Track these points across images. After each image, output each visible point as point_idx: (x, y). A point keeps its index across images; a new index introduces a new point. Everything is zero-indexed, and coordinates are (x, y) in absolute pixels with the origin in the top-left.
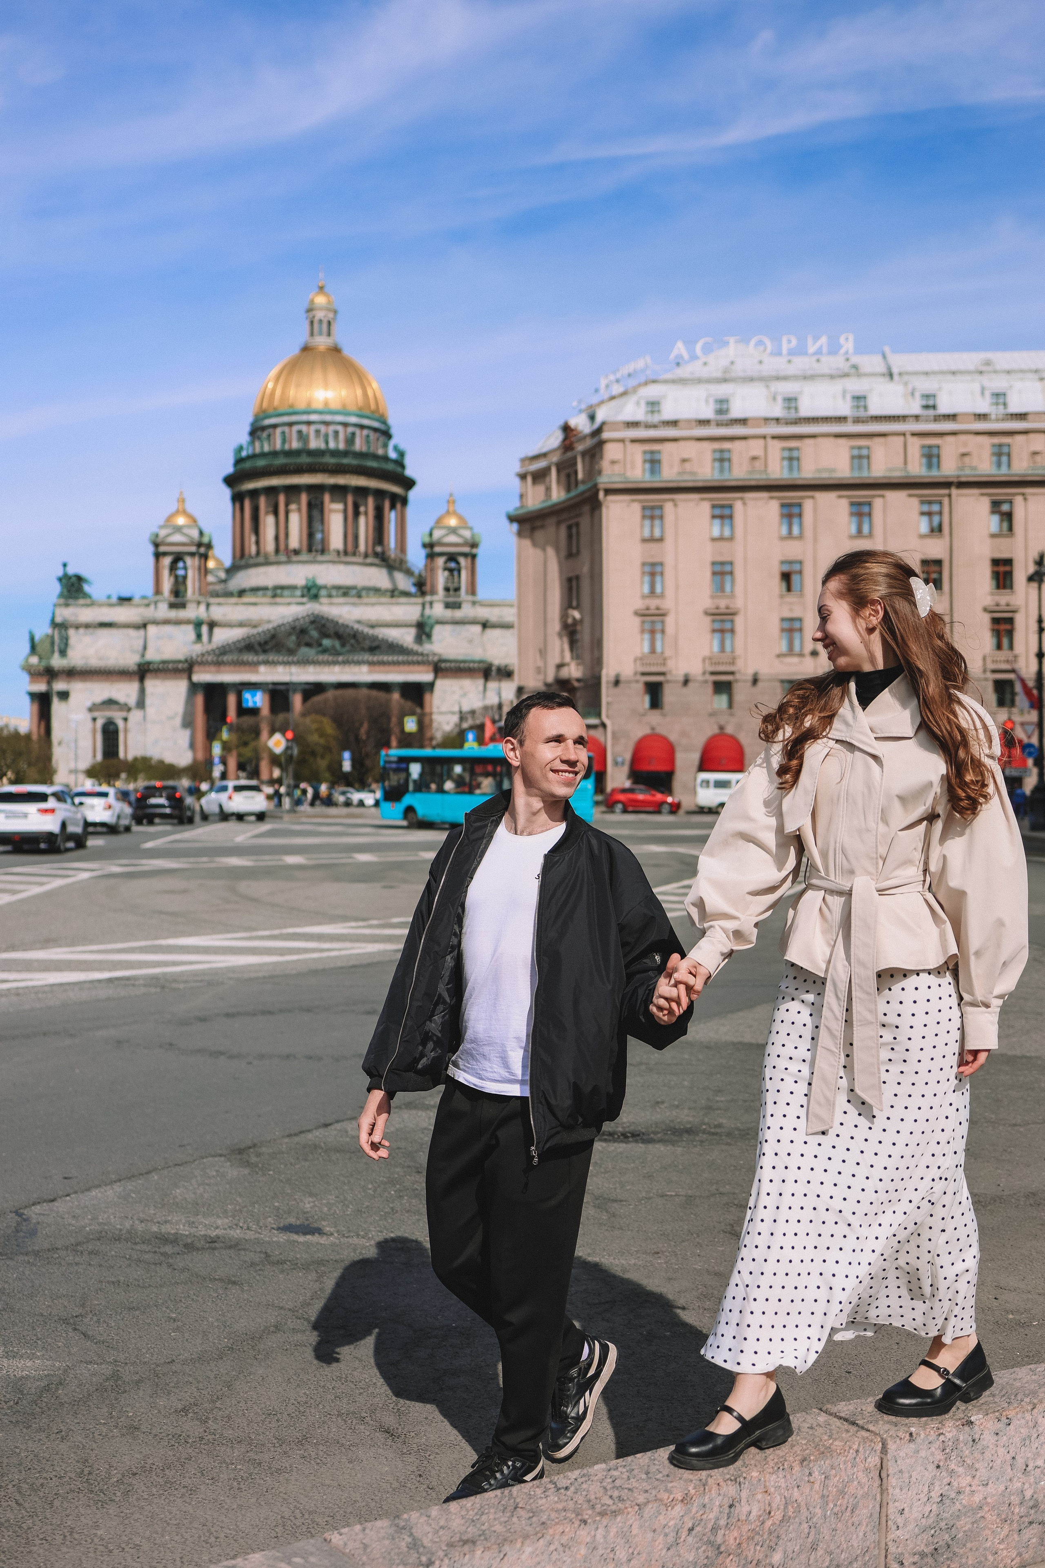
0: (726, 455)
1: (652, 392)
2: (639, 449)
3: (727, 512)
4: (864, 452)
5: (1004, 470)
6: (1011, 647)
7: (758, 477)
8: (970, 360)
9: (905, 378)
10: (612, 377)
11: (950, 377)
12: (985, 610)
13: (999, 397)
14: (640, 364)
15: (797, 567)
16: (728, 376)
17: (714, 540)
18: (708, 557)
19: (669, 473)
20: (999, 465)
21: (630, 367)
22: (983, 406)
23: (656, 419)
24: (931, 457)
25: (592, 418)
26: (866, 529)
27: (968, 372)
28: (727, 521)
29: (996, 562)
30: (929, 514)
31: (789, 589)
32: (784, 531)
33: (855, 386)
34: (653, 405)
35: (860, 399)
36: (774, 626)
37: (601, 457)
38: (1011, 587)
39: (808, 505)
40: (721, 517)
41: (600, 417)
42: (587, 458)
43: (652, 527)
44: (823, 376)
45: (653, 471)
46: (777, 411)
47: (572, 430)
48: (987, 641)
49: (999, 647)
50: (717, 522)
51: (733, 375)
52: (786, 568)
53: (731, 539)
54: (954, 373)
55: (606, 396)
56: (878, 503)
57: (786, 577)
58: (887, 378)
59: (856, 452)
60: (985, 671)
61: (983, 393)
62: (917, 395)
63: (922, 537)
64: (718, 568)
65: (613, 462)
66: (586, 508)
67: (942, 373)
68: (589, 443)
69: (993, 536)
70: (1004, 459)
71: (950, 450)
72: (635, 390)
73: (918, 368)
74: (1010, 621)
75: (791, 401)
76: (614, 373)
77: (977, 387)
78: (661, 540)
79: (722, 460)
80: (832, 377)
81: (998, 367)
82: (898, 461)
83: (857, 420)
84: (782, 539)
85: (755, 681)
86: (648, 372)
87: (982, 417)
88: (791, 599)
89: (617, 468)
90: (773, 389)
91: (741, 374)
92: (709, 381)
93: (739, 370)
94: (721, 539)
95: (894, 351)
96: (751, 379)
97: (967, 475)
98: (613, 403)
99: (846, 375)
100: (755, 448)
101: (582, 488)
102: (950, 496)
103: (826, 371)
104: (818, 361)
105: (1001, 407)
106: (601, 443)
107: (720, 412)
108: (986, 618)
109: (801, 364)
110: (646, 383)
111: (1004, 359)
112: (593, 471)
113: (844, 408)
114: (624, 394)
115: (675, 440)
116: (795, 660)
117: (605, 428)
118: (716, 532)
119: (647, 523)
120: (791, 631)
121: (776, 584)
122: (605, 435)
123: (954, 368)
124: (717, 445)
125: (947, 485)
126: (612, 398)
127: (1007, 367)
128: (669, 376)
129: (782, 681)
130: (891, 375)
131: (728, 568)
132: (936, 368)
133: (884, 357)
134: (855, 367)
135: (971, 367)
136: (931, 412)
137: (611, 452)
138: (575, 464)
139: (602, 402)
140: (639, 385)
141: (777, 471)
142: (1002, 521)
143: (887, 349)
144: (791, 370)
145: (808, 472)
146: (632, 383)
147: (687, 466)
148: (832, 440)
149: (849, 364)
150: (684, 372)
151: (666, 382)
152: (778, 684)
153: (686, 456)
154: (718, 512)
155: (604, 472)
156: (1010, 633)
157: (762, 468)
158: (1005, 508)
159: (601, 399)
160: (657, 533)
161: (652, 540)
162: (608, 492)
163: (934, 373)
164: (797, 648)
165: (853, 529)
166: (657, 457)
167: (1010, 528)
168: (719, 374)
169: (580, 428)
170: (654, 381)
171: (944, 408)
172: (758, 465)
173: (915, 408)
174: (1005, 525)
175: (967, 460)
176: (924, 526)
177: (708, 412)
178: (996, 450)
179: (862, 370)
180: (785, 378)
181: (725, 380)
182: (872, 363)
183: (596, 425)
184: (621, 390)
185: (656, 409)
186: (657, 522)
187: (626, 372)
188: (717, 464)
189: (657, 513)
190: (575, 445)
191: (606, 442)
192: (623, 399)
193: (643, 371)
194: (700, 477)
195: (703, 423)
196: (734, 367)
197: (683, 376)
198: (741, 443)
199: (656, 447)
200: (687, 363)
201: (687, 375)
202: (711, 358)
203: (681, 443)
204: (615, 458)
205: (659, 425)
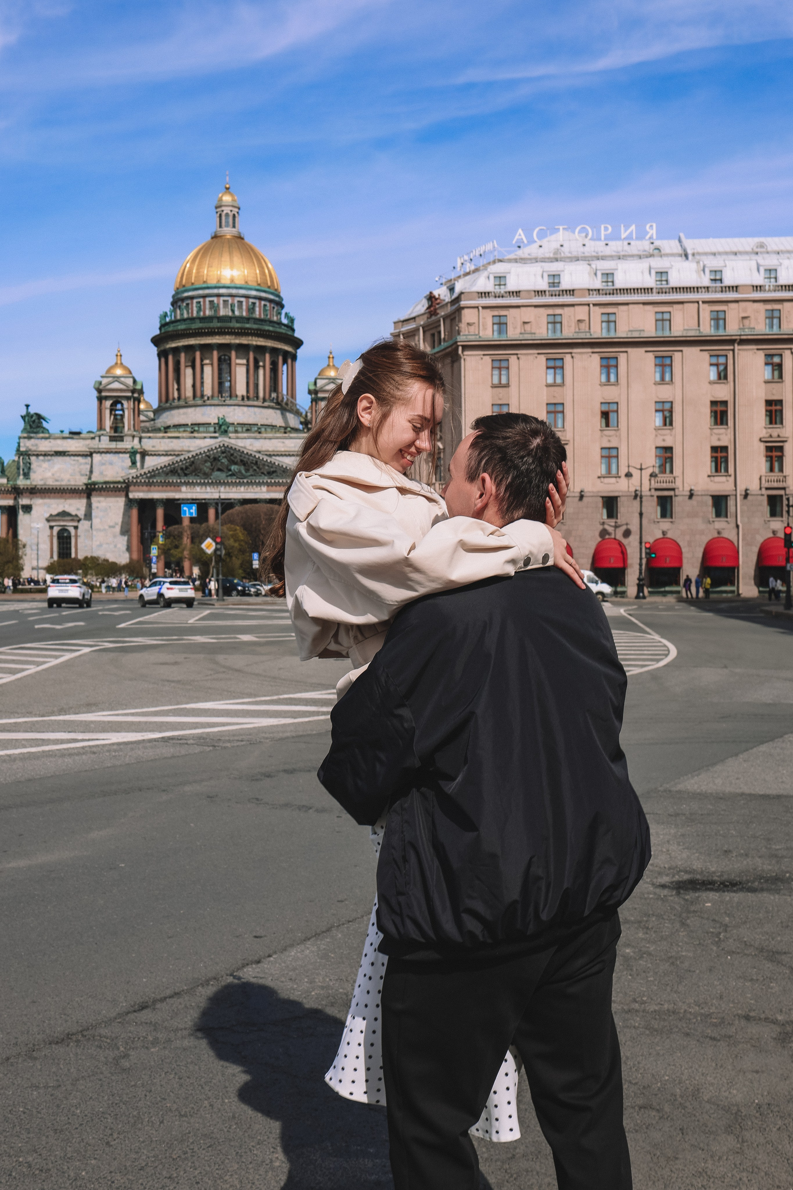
0: (558, 319)
1: (499, 268)
2: (489, 314)
3: (559, 363)
4: (666, 316)
5: (775, 330)
6: (781, 470)
7: (583, 336)
8: (748, 243)
9: (697, 257)
10: (466, 258)
11: (733, 257)
12: (761, 440)
13: (771, 272)
14: (489, 247)
15: (614, 407)
16: (558, 256)
17: (548, 386)
18: (545, 400)
19: (513, 333)
20: (772, 326)
21: (482, 249)
22: (759, 279)
23: (503, 290)
24: (719, 319)
25: (452, 289)
26: (667, 377)
27: (746, 253)
28: (558, 371)
29: (769, 403)
30: (717, 365)
31: (607, 425)
32: (604, 379)
33: (658, 263)
34: (500, 279)
35: (662, 274)
36: (596, 454)
37: (460, 321)
38: (782, 423)
39: (622, 358)
40: (554, 368)
41: (458, 289)
42: (448, 322)
43: (500, 375)
44: (632, 256)
45: (500, 332)
46: (598, 284)
47: (436, 299)
48: (763, 465)
49: (772, 470)
50: (552, 371)
51: (563, 255)
52: (605, 408)
53: (563, 384)
54: (736, 254)
55: (462, 273)
56: (677, 356)
57: (605, 415)
58: (684, 258)
59: (659, 316)
60: (761, 489)
61: (758, 270)
62: (707, 271)
63: (711, 383)
64: (552, 408)
65: (469, 324)
66: (448, 361)
67: (726, 253)
68: (449, 309)
69: (766, 382)
70: (776, 321)
71: (733, 313)
72: (485, 267)
73: (707, 250)
74: (781, 449)
75: (608, 276)
76: (468, 254)
77: (753, 264)
78: (507, 386)
79: (554, 323)
80: (640, 257)
81: (769, 249)
82: (694, 324)
83: (660, 291)
84: (602, 385)
85: (581, 497)
86: (496, 253)
87: (758, 288)
88: (608, 432)
89: (472, 329)
90: (594, 266)
91: (569, 255)
92: (544, 260)
93: (566, 251)
94: (554, 385)
95: (687, 237)
96: (577, 259)
97: (747, 333)
98: (467, 278)
99: (651, 256)
100: (581, 313)
101: (444, 345)
102: (733, 350)
103: (635, 252)
104: (629, 244)
105: (773, 280)
106: (460, 309)
107: (553, 284)
108: (762, 446)
109: (615, 246)
110: (494, 262)
111: (773, 243)
112: (454, 331)
113: (650, 281)
114: (476, 270)
115: (518, 307)
116: (613, 480)
117: (463, 296)
118: (550, 380)
119: (496, 372)
120: (609, 457)
121: (597, 421)
122: (463, 303)
123: (735, 249)
124: (550, 311)
125: (731, 342)
126: (467, 274)
127: (776, 248)
128: (512, 256)
129: (603, 497)
130: (686, 256)
131: (560, 408)
132: (721, 250)
133: (680, 241)
134: (657, 249)
135: (749, 249)
136: (718, 284)
137: (468, 316)
138: (440, 325)
139: (459, 277)
140: (489, 263)
141: (598, 331)
142: (773, 370)
143: (682, 235)
144: (608, 251)
145: (622, 332)
146: (482, 262)
147: (527, 327)
148: (641, 306)
149: (652, 247)
150: (523, 253)
151: (510, 261)
152: (601, 499)
153: (526, 321)
154: (551, 363)
155: (461, 334)
156: (780, 459)
157: (587, 330)
158: (776, 360)
159: (458, 275)
160: (504, 381)
161: (500, 386)
162: (465, 348)
163: (720, 254)
164: (614, 471)
165: (658, 377)
166: (503, 320)
167: (781, 376)
168: (552, 255)
169: (442, 297)
170: (500, 261)
171: (728, 281)
172: (584, 326)
173: (705, 281)
174: (776, 373)
175: (746, 322)
176: (713, 374)
177: (543, 284)
178: (769, 314)
179: (663, 252)
180: (603, 258)
181: (557, 260)
182: (670, 246)
183: (455, 295)
184: (473, 268)
185: (502, 283)
186: (504, 372)
187: (478, 254)
188: (550, 326)
189: (504, 364)
190: (438, 311)
191: (463, 308)
192: (476, 274)
193: (491, 252)
194: (538, 336)
195: (540, 293)
196: (562, 248)
197: (523, 256)
198: (571, 309)
199: (503, 312)
200: (525, 246)
201: (526, 256)
202: (544, 242)
203: (523, 309)
204: (471, 321)
205: (505, 295)
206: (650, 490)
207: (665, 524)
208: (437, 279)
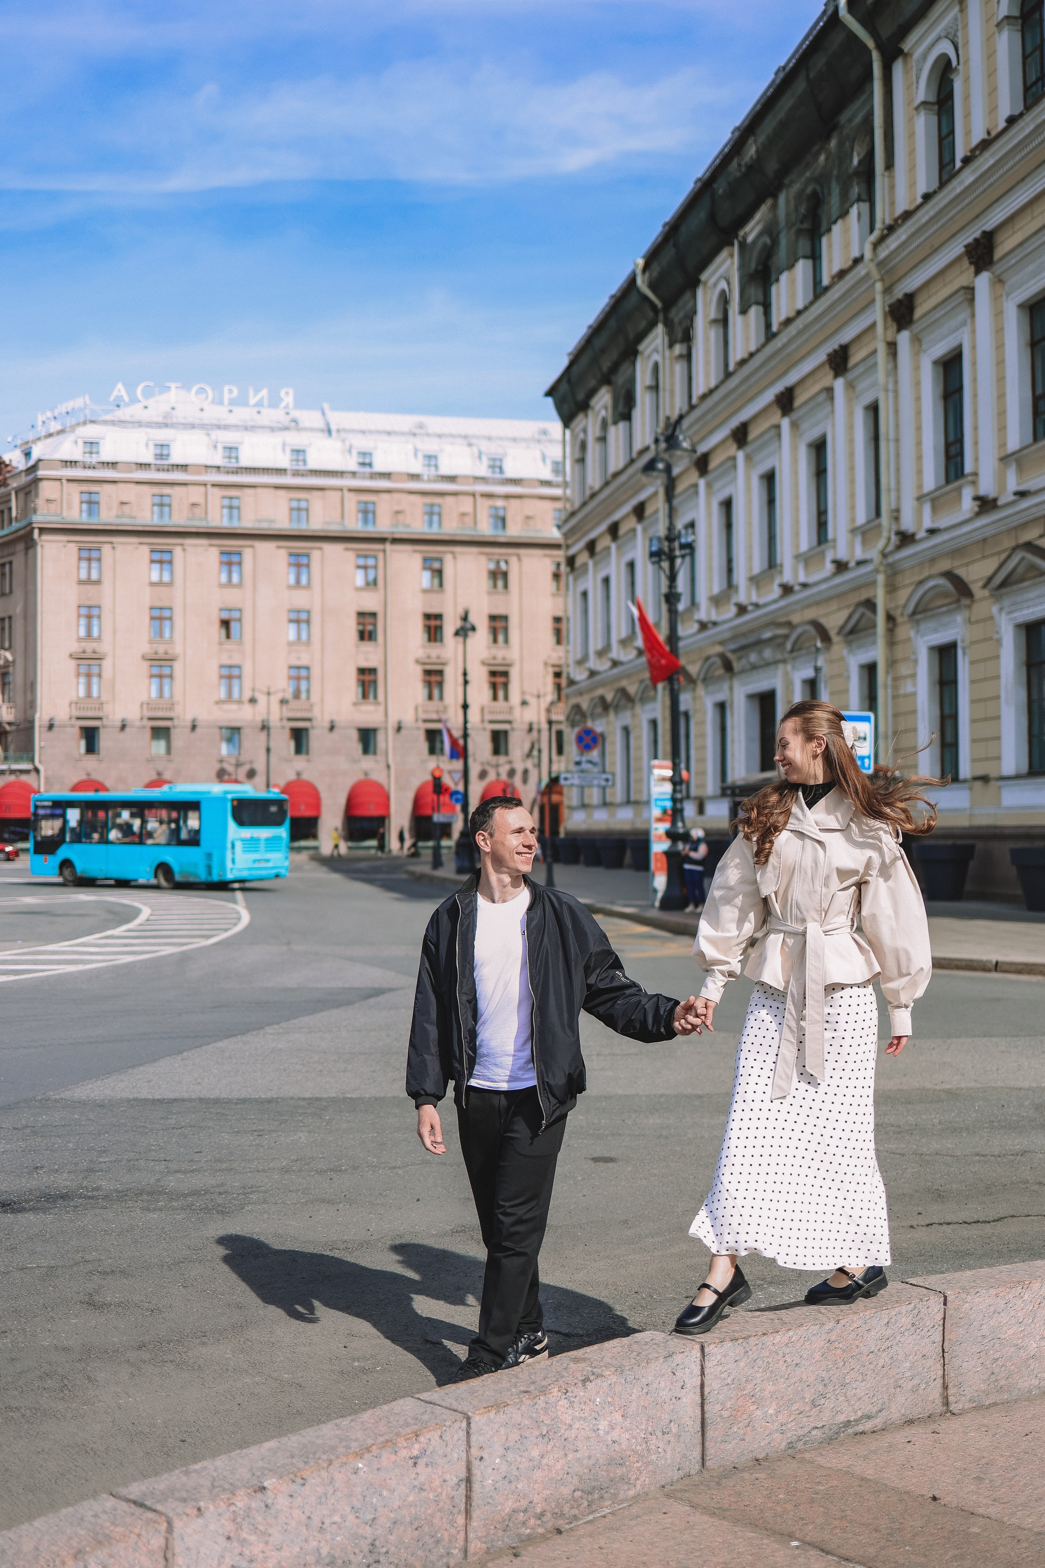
0: (166, 500)
1: (90, 431)
2: (76, 488)
3: (166, 557)
4: (303, 505)
5: (435, 529)
6: (441, 698)
7: (198, 524)
8: (404, 422)
9: (343, 435)
10: (49, 414)
11: (385, 437)
12: (418, 662)
13: (431, 459)
14: (78, 403)
15: (236, 615)
16: (169, 421)
17: (152, 584)
18: (147, 602)
19: (107, 516)
20: (431, 523)
21: (70, 405)
22: (416, 467)
23: (94, 459)
24: (367, 513)
25: (28, 454)
26: (304, 580)
27: (403, 434)
28: (166, 566)
29: (428, 617)
30: (365, 568)
31: (228, 636)
32: (224, 578)
33: (295, 439)
34: (92, 445)
35: (299, 453)
36: (213, 672)
37: (37, 495)
38: (441, 640)
39: (248, 555)
40: (161, 562)
41: (36, 454)
42: (21, 495)
43: (89, 568)
44: (263, 427)
45: (90, 513)
46: (218, 459)
47: (7, 466)
48: (419, 691)
49: (430, 697)
50: (156, 567)
51: (174, 420)
52: (225, 616)
53: (171, 584)
54: (389, 433)
55: (43, 434)
56: (316, 555)
57: (226, 624)
58: (326, 434)
59: (294, 504)
60: (417, 720)
61: (416, 455)
62: (354, 452)
63: (358, 589)
64: (156, 613)
65: (48, 501)
66: (20, 547)
67: (378, 432)
68: (24, 480)
69: (425, 591)
70: (435, 518)
71: (384, 506)
72: (73, 428)
73: (356, 426)
74: (440, 673)
75: (231, 450)
76: (52, 410)
77: (410, 448)
78: (98, 582)
79: (161, 505)
80: (272, 429)
81: (430, 431)
82: (336, 515)
83: (296, 473)
84: (221, 586)
85: (194, 727)
86: (87, 412)
87: (415, 477)
88: (229, 646)
89: (52, 506)
90: (213, 437)
91: (183, 421)
92: (150, 425)
93: (180, 415)
94: (160, 584)
95: (334, 408)
96: (193, 426)
97: (401, 531)
98: (49, 440)
99: (286, 429)
100: (195, 494)
101: (15, 526)
102: (384, 551)
103: (267, 424)
104: (259, 412)
105: (433, 469)
106: (37, 481)
107: (160, 456)
108: (418, 671)
109: (242, 414)
110: (85, 423)
111: (436, 423)
112: (27, 509)
113: (284, 461)
114: (61, 432)
115: (114, 482)
116: (234, 707)
117: (41, 464)
118: (155, 577)
119: (84, 564)
120: (230, 677)
121: (216, 631)
122: (41, 473)
123: (389, 428)
124: (156, 490)
125: (382, 540)
126: (50, 435)
127: (438, 431)
128: (108, 417)
129: (221, 728)
130: (329, 431)
131: (167, 613)
132: (373, 428)
133: (323, 414)
134: (294, 421)
135: (406, 429)
136: (367, 470)
137: (46, 490)
138: (10, 501)
139: (39, 439)
140: (78, 424)
141: (218, 519)
142: (433, 577)
143: (326, 406)
144: (232, 419)
145: (248, 522)
146: (70, 421)
147: (126, 508)
148: (272, 491)
149: (288, 418)
150: (124, 413)
151: (105, 422)
152: (217, 731)
153: (125, 500)
154: (157, 556)
155: (38, 512)
156: (440, 684)
157: (203, 516)
158: (436, 565)
159: (37, 436)
160: (94, 576)
161: (89, 582)
162: (42, 530)
163: (371, 432)
164: (236, 695)
165: (292, 580)
166: (94, 498)
167: (441, 585)
168: (160, 420)
169: (14, 464)
170: (92, 422)
171: (379, 466)
172: (198, 511)
173: (351, 464)
174: (436, 581)
175: (400, 517)
176: (359, 579)
177: (147, 456)
178: (428, 509)
179: (301, 425)
180: (226, 427)
181: (166, 425)
182: (310, 418)
183: (31, 463)
184: (59, 427)
185: (94, 450)
186: (94, 565)
187: (64, 411)
188: (156, 509)
189: (94, 554)
190: (9, 481)
191: (41, 479)
192: (60, 437)
193: (81, 410)
194: (140, 521)
195: (143, 466)
196: (174, 413)
197: (123, 418)
198: (182, 489)
199: (94, 488)
200: (127, 405)
201: (127, 418)
202: (151, 402)
203: (120, 485)
204: (52, 497)
205: (97, 466)
206: (281, 719)
207: (300, 763)
208: (9, 439)
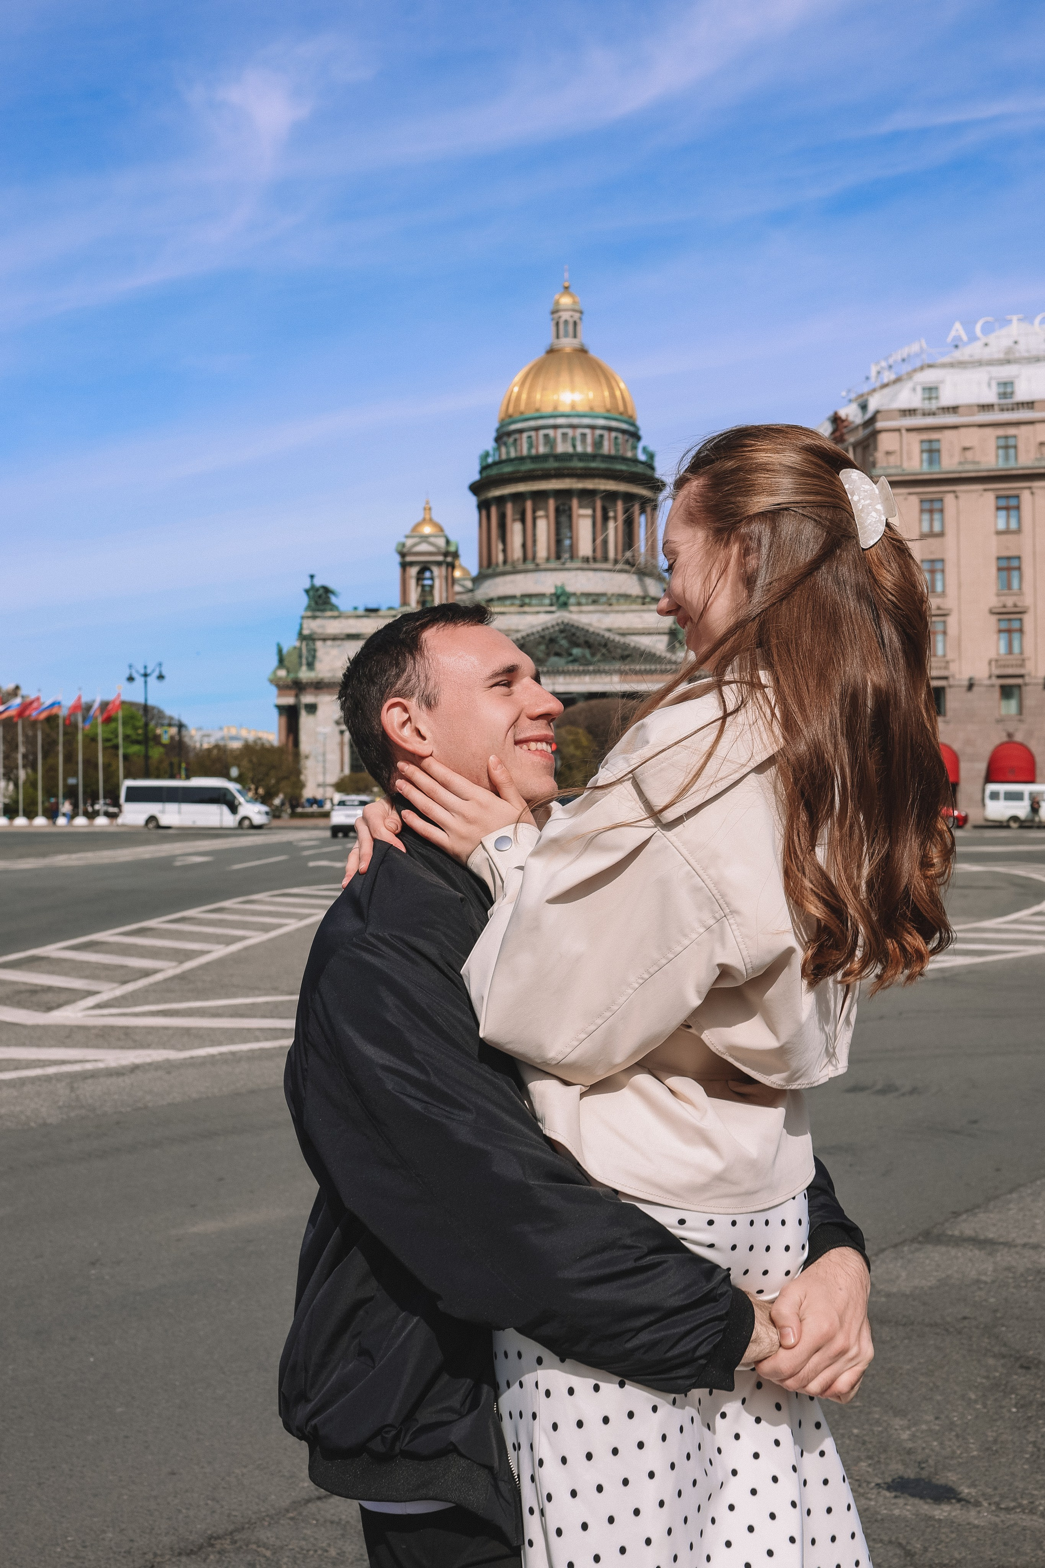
0: (1011, 442)
1: (928, 377)
2: (915, 438)
3: (1013, 502)
10: (884, 364)
14: (915, 348)
16: (1011, 357)
17: (999, 533)
18: (994, 552)
19: (950, 463)
21: (904, 352)
23: (934, 405)
25: (864, 407)
28: (1013, 513)
34: (931, 391)
37: (876, 449)
40: (1007, 508)
41: (873, 406)
42: (859, 450)
43: (931, 521)
45: (931, 462)
47: (843, 421)
50: (1003, 513)
51: (1017, 355)
53: (1019, 531)
55: (878, 384)
64: (1004, 564)
65: (888, 453)
68: (861, 434)
72: (910, 375)
76: (886, 359)
78: (941, 534)
79: (1006, 447)
86: (924, 356)
89: (892, 459)
91: (1026, 355)
92: (991, 363)
93: (1022, 350)
94: (1007, 532)
96: (1038, 359)
98: (886, 391)
106: (875, 434)
107: (1004, 395)
110: (922, 368)
112: (867, 464)
114: (898, 380)
115: (955, 427)
117: (879, 416)
118: (1001, 525)
119: (926, 517)
122: (879, 425)
124: (1001, 432)
126: (885, 386)
128: (946, 359)
131: (1015, 563)
137: (886, 442)
139: (874, 390)
140: (915, 371)
146: (906, 368)
147: (969, 455)
150: (962, 354)
151: (944, 366)
153: (967, 445)
154: (1003, 503)
155: (878, 465)
159: (871, 387)
160: (937, 528)
161: (931, 535)
166: (935, 446)
168: (1001, 356)
169: (851, 418)
170: (930, 366)
177: (990, 396)
181: (1008, 362)
183: (869, 415)
184: (893, 377)
185: (934, 395)
186: (937, 516)
187: (899, 358)
188: (1001, 452)
189: (937, 505)
190: (846, 437)
191: (880, 432)
192: (897, 386)
193: (917, 355)
194: (983, 466)
195: (986, 407)
196: (1017, 347)
197: (961, 358)
198: (1030, 428)
199: (934, 436)
200: (966, 344)
201: (966, 358)
202: (992, 339)
203: (963, 431)
204: (890, 448)
205: (937, 412)
208: (844, 394)
